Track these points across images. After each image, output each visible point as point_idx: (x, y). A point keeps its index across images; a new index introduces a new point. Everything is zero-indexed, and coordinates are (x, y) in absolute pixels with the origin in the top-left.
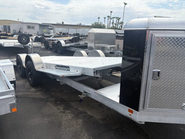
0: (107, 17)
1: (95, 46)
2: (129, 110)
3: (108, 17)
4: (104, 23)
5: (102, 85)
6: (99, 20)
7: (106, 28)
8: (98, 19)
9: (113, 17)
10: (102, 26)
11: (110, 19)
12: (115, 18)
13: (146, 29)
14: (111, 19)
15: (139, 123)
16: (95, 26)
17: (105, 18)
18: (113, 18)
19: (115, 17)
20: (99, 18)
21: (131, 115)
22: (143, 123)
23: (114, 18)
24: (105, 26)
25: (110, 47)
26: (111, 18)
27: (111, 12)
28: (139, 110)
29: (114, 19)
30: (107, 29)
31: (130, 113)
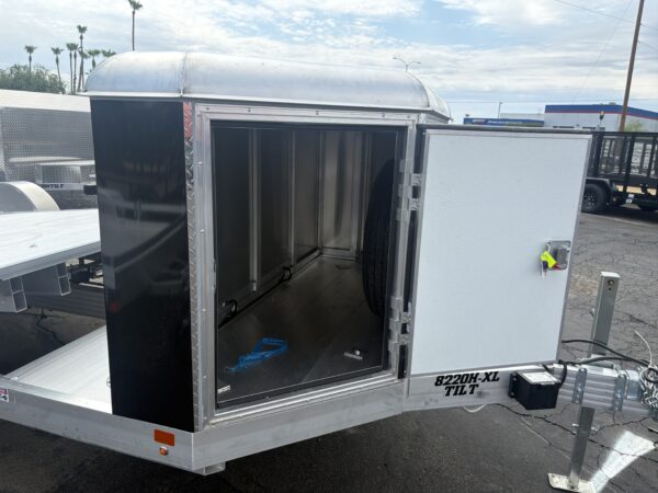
0: (66, 48)
1: (11, 166)
2: (157, 432)
3: (72, 47)
4: (54, 72)
5: (54, 334)
6: (30, 59)
7: (68, 90)
8: (25, 51)
9: (93, 49)
10: (45, 82)
11: (79, 58)
12: (101, 55)
13: (177, 95)
14: (83, 55)
15: (204, 474)
16: (15, 79)
17: (57, 51)
18: (90, 53)
19: (100, 49)
20: (30, 50)
21: (166, 453)
22: (222, 468)
23: (97, 53)
24: (61, 83)
25: (83, 168)
26: (85, 52)
27: (82, 30)
28: (196, 427)
29: (96, 58)
30: (73, 93)
31: (164, 447)
